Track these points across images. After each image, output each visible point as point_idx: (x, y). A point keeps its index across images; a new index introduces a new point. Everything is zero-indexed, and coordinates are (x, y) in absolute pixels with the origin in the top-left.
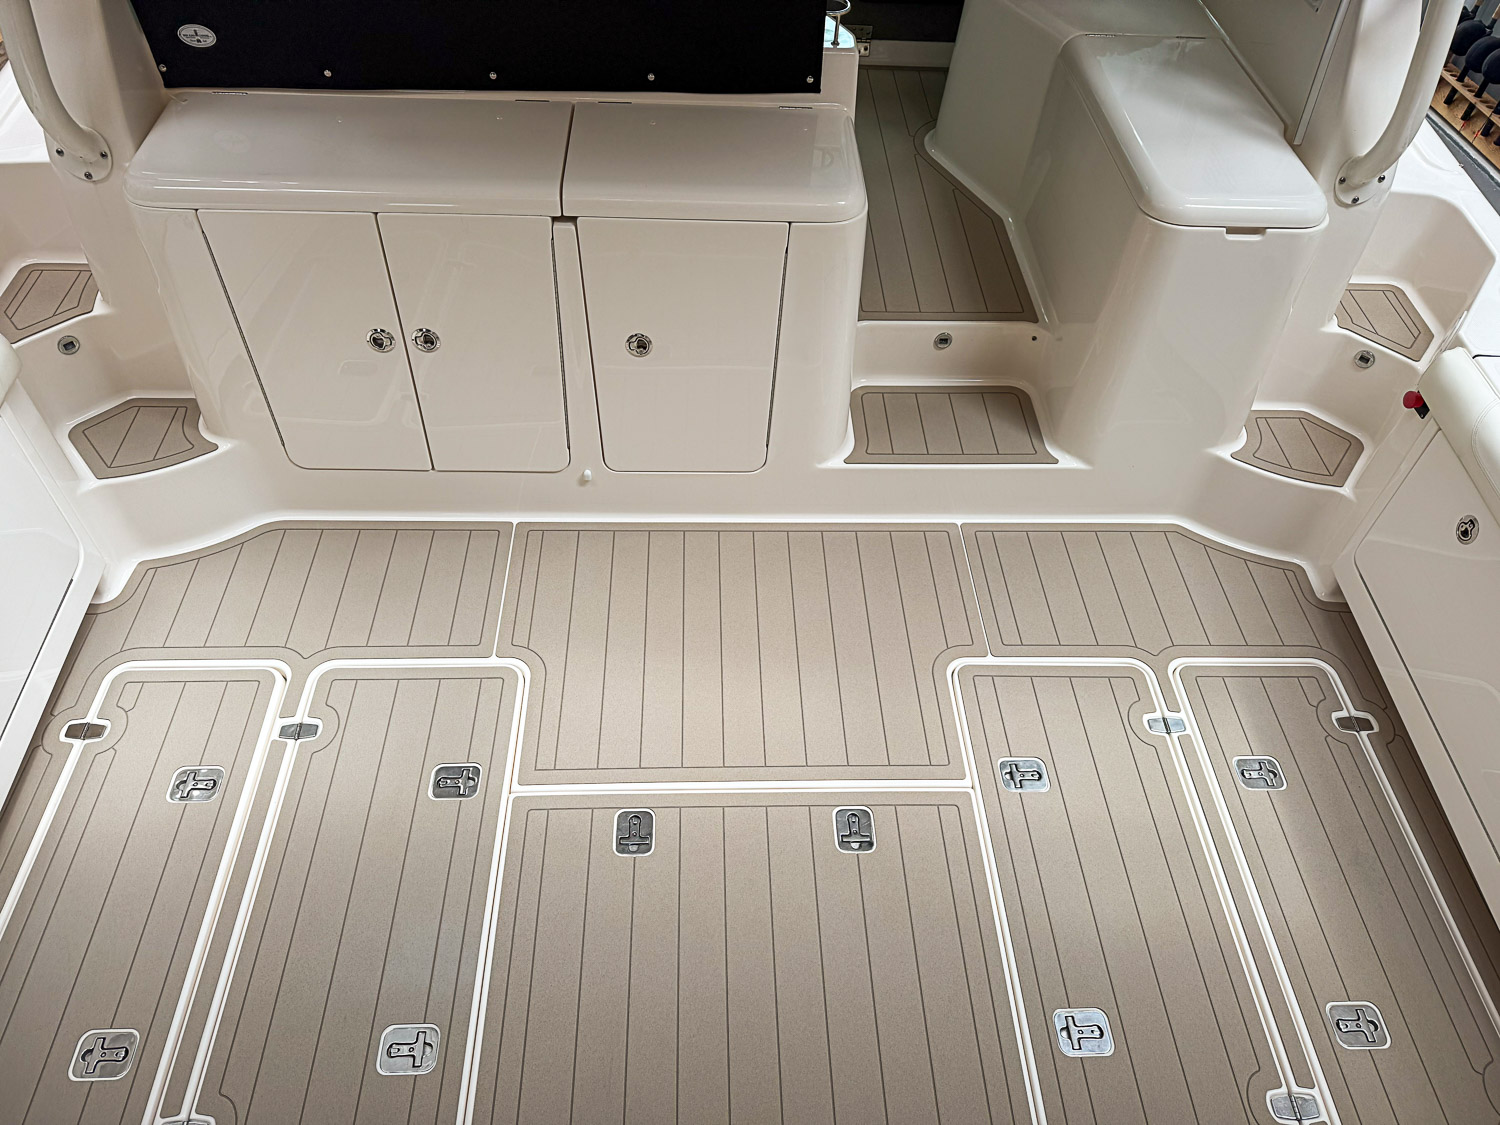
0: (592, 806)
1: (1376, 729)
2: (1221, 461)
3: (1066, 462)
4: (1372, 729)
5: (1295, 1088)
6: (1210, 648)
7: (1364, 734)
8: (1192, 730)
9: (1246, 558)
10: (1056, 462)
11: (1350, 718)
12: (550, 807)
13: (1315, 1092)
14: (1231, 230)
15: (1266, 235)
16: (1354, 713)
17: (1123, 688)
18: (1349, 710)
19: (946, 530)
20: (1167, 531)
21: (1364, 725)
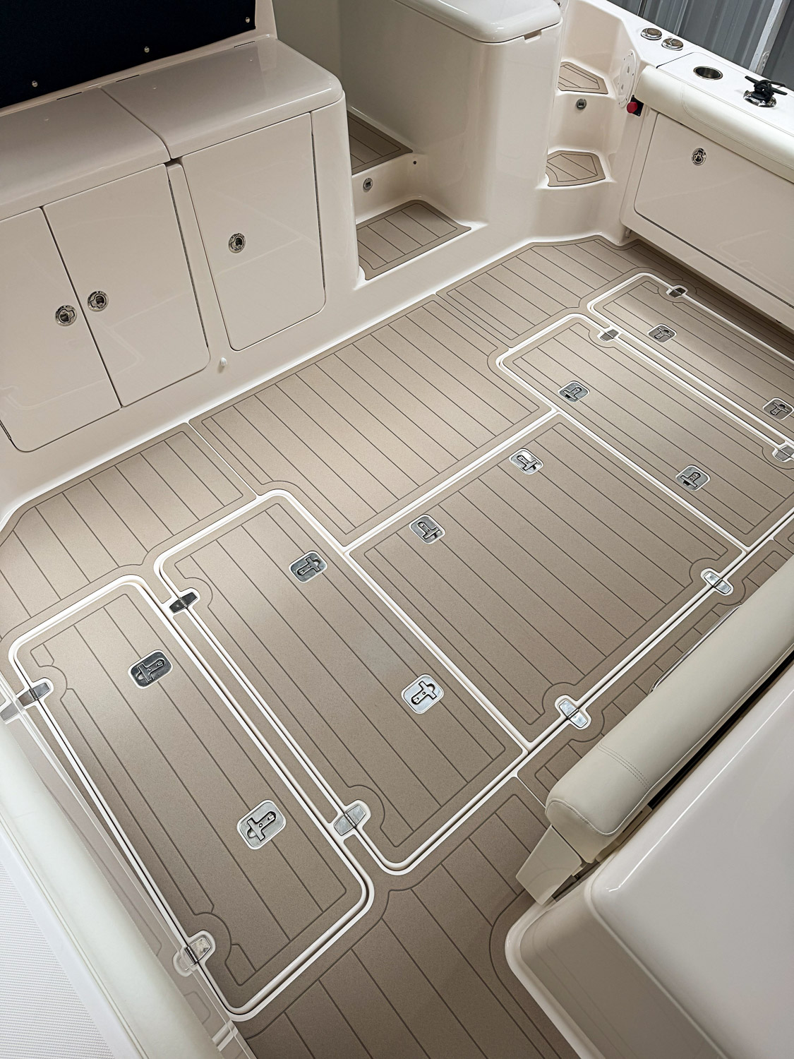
0: (395, 531)
1: (687, 290)
2: (545, 190)
3: (475, 226)
4: (685, 291)
5: (779, 446)
6: (595, 292)
7: (684, 294)
8: (620, 331)
9: (575, 243)
10: (470, 229)
11: (673, 291)
12: (374, 545)
13: (786, 443)
14: (527, 37)
15: (542, 34)
16: (673, 288)
17: (577, 328)
18: (671, 288)
19: (430, 300)
20: (532, 247)
21: (681, 291)
